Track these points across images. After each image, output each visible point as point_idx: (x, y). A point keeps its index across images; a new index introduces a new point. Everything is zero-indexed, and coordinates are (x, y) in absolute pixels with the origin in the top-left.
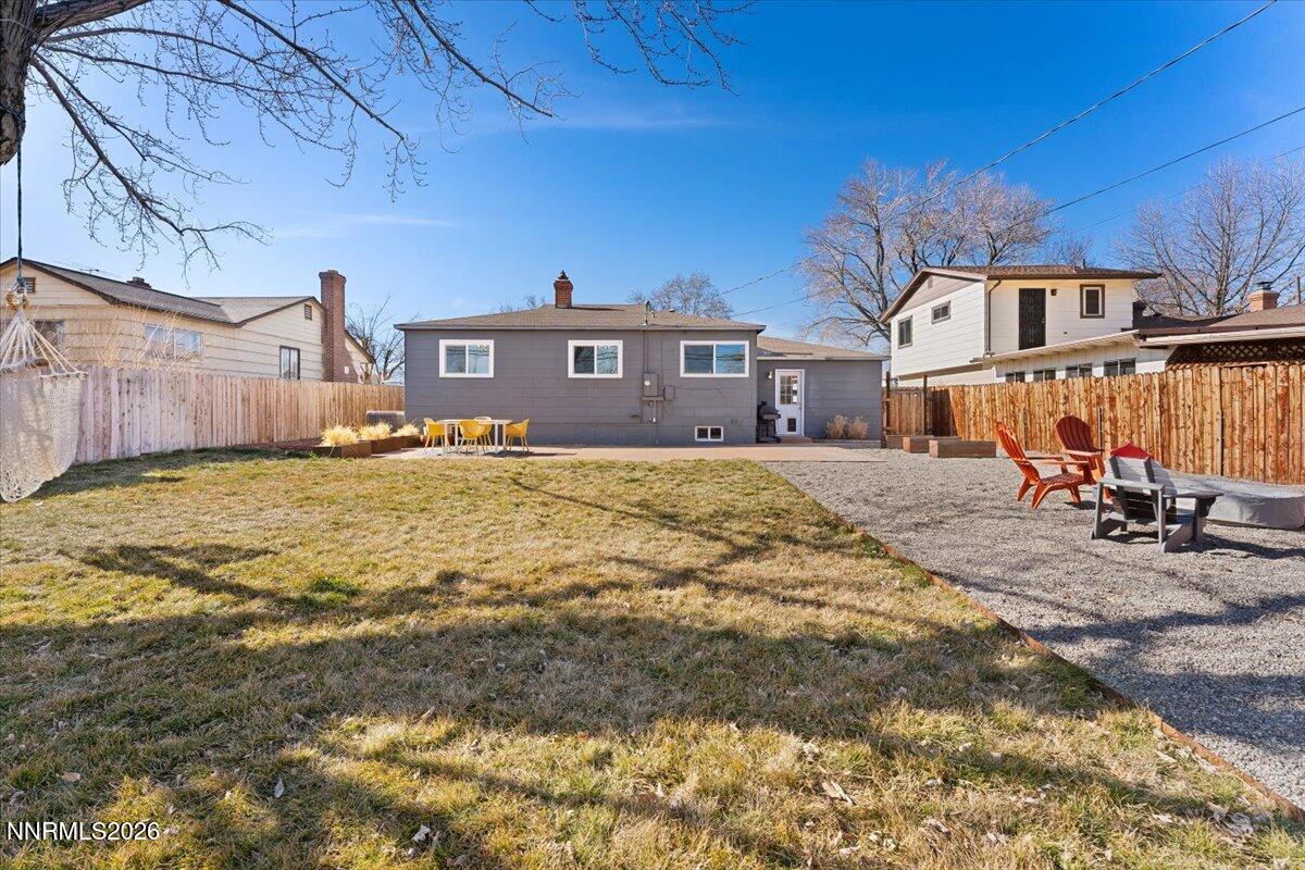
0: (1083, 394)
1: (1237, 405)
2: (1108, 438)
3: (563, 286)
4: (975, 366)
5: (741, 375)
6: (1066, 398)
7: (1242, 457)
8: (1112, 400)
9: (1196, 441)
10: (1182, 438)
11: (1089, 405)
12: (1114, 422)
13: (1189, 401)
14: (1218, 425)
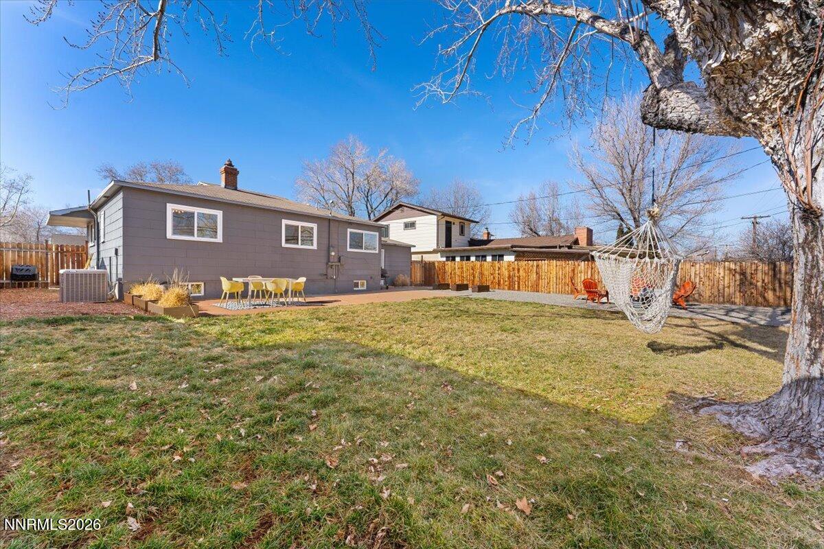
0: (506, 267)
1: (561, 272)
2: (516, 283)
3: (231, 174)
4: (435, 252)
5: (375, 252)
6: (499, 268)
7: (562, 288)
8: (519, 270)
9: (548, 283)
10: (543, 283)
11: (509, 271)
12: (519, 277)
13: (546, 270)
14: (555, 278)
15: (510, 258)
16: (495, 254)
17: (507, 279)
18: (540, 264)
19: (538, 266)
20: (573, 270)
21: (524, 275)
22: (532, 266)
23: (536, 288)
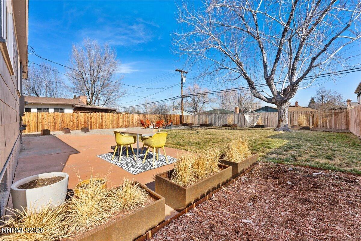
1: (113, 118)
8: (91, 118)
10: (104, 124)
11: (85, 119)
12: (91, 122)
13: (106, 118)
14: (110, 121)
15: (69, 111)
16: (57, 108)
17: (83, 123)
18: (103, 115)
19: (102, 116)
20: (118, 118)
21: (94, 120)
22: (99, 116)
23: (101, 127)
